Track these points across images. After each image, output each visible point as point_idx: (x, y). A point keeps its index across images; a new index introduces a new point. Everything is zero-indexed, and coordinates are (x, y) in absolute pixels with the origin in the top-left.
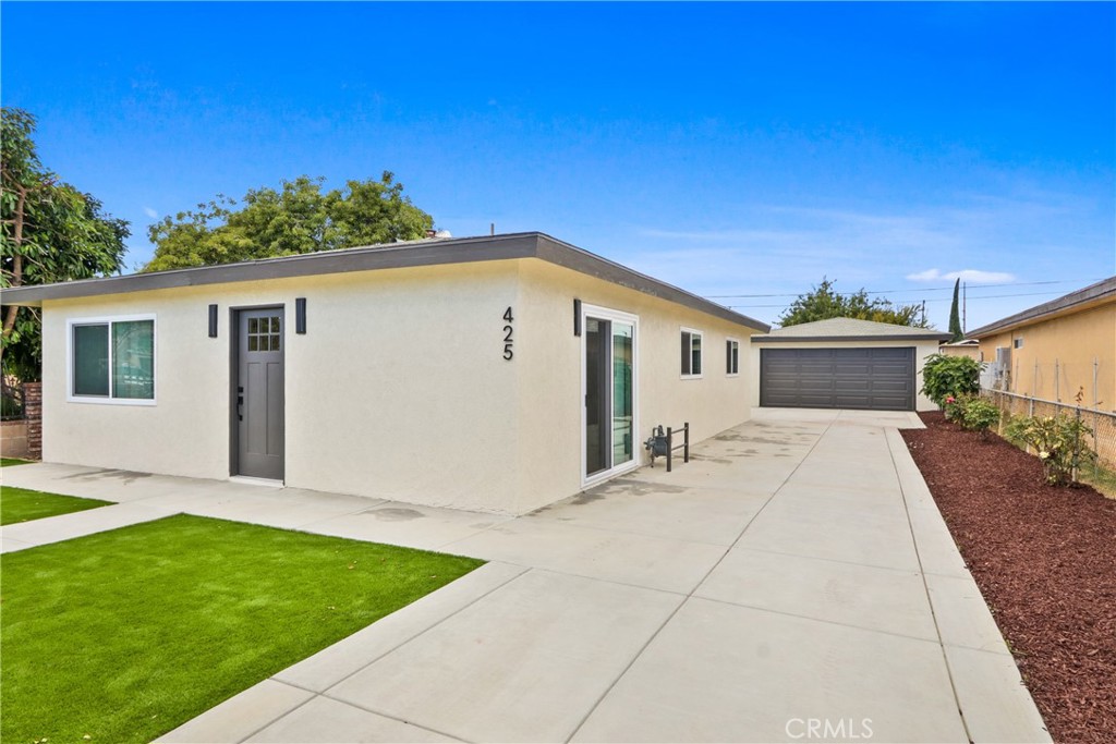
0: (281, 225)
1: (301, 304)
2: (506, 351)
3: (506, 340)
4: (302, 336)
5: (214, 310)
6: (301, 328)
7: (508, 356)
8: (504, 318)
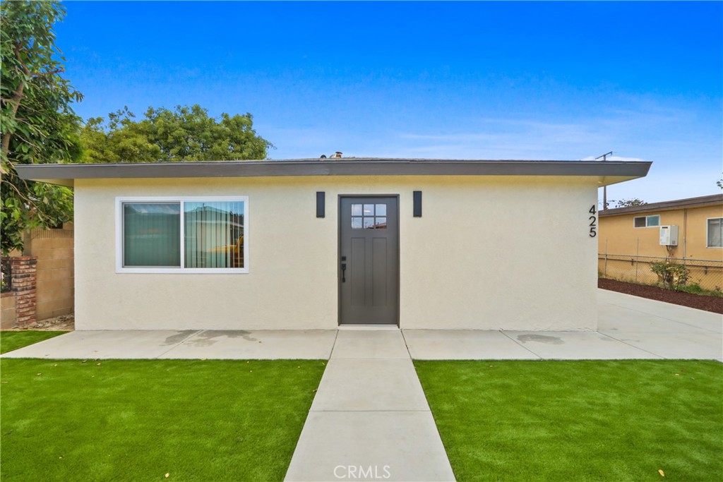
0: (180, 137)
1: (417, 196)
2: (591, 231)
3: (591, 225)
4: (417, 219)
5: (321, 197)
6: (418, 212)
7: (593, 234)
8: (590, 212)
